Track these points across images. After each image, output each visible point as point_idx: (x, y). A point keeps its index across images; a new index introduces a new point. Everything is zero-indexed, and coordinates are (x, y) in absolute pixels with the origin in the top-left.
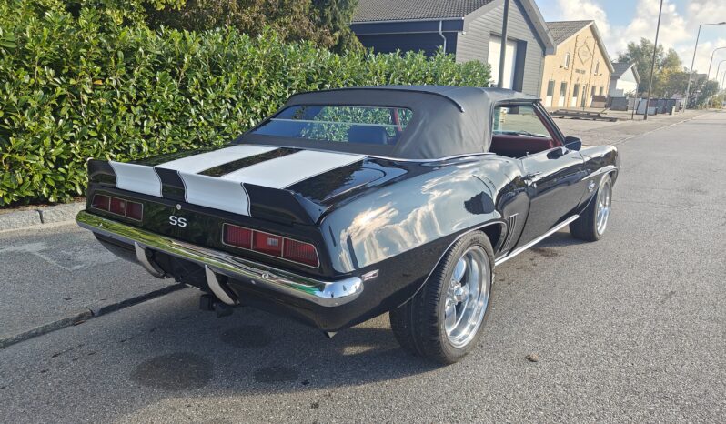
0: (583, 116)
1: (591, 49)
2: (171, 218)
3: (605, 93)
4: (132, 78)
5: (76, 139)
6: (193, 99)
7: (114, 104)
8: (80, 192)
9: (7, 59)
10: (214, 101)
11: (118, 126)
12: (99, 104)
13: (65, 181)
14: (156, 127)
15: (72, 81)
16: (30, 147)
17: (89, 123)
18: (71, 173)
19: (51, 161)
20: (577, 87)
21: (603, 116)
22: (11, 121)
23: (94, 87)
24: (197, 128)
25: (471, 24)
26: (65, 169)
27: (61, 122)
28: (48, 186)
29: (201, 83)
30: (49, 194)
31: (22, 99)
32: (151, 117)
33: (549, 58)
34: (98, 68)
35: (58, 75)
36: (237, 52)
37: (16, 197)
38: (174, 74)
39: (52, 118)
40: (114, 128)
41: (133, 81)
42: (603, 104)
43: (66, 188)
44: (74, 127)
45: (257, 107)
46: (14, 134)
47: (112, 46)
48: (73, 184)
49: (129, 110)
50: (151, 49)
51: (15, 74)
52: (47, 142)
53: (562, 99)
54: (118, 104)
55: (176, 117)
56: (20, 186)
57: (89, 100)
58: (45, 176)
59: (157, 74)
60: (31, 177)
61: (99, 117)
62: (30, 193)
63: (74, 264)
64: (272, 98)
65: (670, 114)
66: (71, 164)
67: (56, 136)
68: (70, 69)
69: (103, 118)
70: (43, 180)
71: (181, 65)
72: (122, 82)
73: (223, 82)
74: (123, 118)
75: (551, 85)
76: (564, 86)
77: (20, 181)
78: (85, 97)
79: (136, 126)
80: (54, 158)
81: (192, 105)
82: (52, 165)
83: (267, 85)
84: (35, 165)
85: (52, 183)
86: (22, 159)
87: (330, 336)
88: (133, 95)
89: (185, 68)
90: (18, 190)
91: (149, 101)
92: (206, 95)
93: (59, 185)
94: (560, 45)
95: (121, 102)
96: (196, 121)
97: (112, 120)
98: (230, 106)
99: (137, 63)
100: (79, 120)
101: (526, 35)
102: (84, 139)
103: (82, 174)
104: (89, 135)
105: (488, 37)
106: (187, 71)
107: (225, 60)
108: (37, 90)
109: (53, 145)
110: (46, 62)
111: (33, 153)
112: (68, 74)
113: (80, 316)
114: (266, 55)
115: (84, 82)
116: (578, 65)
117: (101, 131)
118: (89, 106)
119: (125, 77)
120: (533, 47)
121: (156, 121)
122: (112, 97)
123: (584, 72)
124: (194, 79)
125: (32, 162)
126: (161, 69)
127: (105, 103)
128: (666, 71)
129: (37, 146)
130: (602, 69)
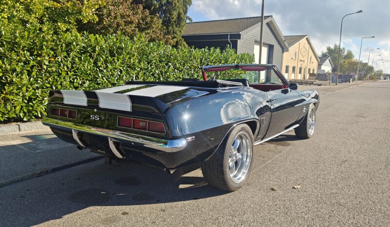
0: (304, 83)
1: (307, 49)
2: (91, 116)
3: (315, 72)
4: (70, 57)
5: (39, 88)
6: (100, 68)
7: (59, 70)
8: (40, 116)
9: (6, 47)
10: (111, 70)
11: (61, 82)
12: (52, 70)
13: (33, 110)
14: (80, 83)
15: (39, 59)
16: (15, 91)
17: (47, 80)
18: (36, 105)
19: (26, 99)
20: (301, 69)
21: (315, 83)
22: (6, 78)
23: (50, 62)
24: (102, 84)
25: (244, 36)
26: (33, 103)
27: (32, 79)
28: (24, 112)
29: (105, 61)
30: (24, 116)
31: (13, 67)
32: (78, 77)
33: (285, 53)
34: (52, 52)
35: (31, 55)
36: (123, 46)
37: (7, 118)
38: (90, 56)
39: (28, 77)
40: (59, 83)
41: (70, 59)
42: (315, 77)
43: (33, 114)
44: (39, 81)
45: (133, 74)
46: (7, 85)
47: (60, 41)
48: (37, 111)
49: (67, 74)
50: (79, 43)
51: (10, 54)
52: (24, 89)
53: (293, 75)
54: (61, 70)
55: (91, 78)
56: (9, 111)
57: (47, 68)
58: (22, 107)
59: (82, 55)
60: (15, 107)
61: (52, 77)
62: (14, 116)
63: (37, 150)
64: (141, 69)
65: (350, 82)
66: (36, 101)
67: (29, 86)
68: (38, 52)
69: (54, 77)
70: (21, 109)
71: (94, 51)
72: (64, 60)
73: (116, 60)
74: (64, 78)
75: (287, 67)
76: (294, 68)
77: (9, 109)
78: (45, 67)
79: (70, 82)
80: (28, 98)
81: (100, 72)
82: (26, 102)
83: (139, 62)
84: (17, 101)
85: (26, 111)
86: (11, 97)
87: (172, 172)
88: (70, 66)
89: (97, 53)
90: (8, 113)
91: (77, 69)
92: (107, 67)
93: (29, 111)
94: (291, 47)
95: (63, 70)
96: (102, 80)
97: (58, 79)
98: (119, 73)
99: (72, 50)
100: (41, 78)
101: (273, 42)
102: (43, 88)
103: (41, 106)
104: (46, 86)
105: (254, 42)
106: (97, 55)
107: (117, 50)
108: (21, 62)
109: (27, 91)
110: (26, 49)
111: (17, 94)
112: (36, 55)
113: (41, 173)
114: (138, 48)
115: (44, 59)
116: (301, 58)
117: (53, 84)
118: (47, 71)
119: (65, 57)
120: (277, 48)
121: (81, 80)
122: (59, 67)
123: (304, 61)
124: (101, 58)
125: (16, 99)
126: (84, 53)
127: (55, 70)
128: (346, 61)
129: (19, 91)
130: (313, 60)
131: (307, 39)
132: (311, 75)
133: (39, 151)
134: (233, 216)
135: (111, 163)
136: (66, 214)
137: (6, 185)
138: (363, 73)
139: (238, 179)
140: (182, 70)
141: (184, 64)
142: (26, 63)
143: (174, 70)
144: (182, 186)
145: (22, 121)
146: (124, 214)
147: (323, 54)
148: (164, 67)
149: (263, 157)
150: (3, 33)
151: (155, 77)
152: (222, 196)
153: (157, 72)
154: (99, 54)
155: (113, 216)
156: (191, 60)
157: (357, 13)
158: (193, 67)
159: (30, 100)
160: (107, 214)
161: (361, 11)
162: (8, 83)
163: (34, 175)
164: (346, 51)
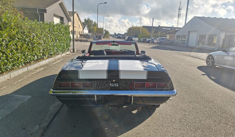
0: (83, 41)
1: (78, 20)
2: (110, 84)
3: (82, 34)
20: (75, 32)
25: (48, 11)
42: (83, 37)
53: (72, 35)
101: (63, 15)
105: (53, 15)
120: (65, 19)
123: (76, 27)
130: (81, 26)
131: (77, 14)
157: (104, 3)
161: (106, 3)
164: (94, 22)
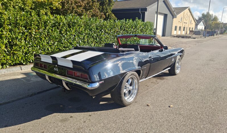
0: (185, 37)
1: (189, 16)
2: (54, 69)
4: (46, 29)
5: (31, 47)
6: (63, 35)
7: (41, 37)
8: (32, 62)
9: (12, 25)
10: (69, 35)
11: (42, 43)
12: (37, 37)
13: (28, 59)
14: (53, 43)
15: (30, 31)
16: (18, 49)
17: (34, 42)
18: (29, 56)
19: (24, 53)
20: (184, 28)
21: (191, 37)
22: (13, 42)
23: (36, 32)
24: (64, 43)
25: (149, 9)
26: (28, 55)
27: (27, 42)
28: (23, 60)
29: (65, 30)
30: (23, 62)
31: (16, 36)
32: (51, 40)
33: (174, 19)
34: (37, 27)
35: (26, 29)
36: (76, 21)
37: (14, 63)
38: (58, 28)
39: (24, 41)
40: (41, 44)
41: (46, 30)
42: (193, 33)
43: (28, 61)
44: (30, 43)
45: (82, 37)
46: (14, 46)
47: (41, 21)
48: (30, 59)
49: (45, 39)
50: (51, 21)
51: (15, 29)
52: (23, 48)
53: (179, 32)
54: (42, 37)
55: (58, 40)
56: (15, 60)
57: (34, 36)
58: (22, 57)
59: (53, 28)
60: (19, 57)
61: (37, 41)
62: (18, 62)
63: (30, 81)
64: (86, 34)
65: (214, 36)
66: (29, 54)
67: (25, 46)
68: (29, 27)
69: (38, 41)
70: (22, 58)
71: (60, 25)
72: (43, 31)
73: (72, 30)
74: (44, 41)
75: (176, 27)
76: (180, 27)
77: (16, 59)
78: (33, 35)
79: (47, 43)
80: (25, 52)
81: (63, 36)
82: (24, 54)
83: (85, 30)
84: (20, 54)
85: (24, 59)
86: (16, 52)
87: (93, 98)
88: (46, 34)
89: (61, 26)
90: (15, 61)
91: (51, 36)
92: (67, 34)
93: (26, 60)
94: (178, 15)
95: (43, 36)
96: (64, 41)
97: (41, 41)
98: (74, 37)
99: (47, 25)
100: (31, 42)
101: (167, 12)
102: (33, 47)
103: (32, 57)
104: (34, 46)
105: (155, 13)
106: (61, 27)
107: (72, 24)
108: (20, 33)
109: (24, 49)
110: (23, 26)
111: (19, 51)
112: (28, 29)
113: (32, 94)
114: (84, 22)
115: (33, 31)
116: (185, 21)
117: (38, 44)
118: (34, 38)
119: (44, 29)
120: (169, 16)
121: (53, 41)
122: (41, 35)
123: (187, 23)
124: (63, 29)
125: (19, 53)
126: (54, 26)
127: (39, 37)
128: (213, 22)
129: (20, 49)
130: (193, 22)
131: (189, 9)
132: (190, 31)
133: (31, 82)
134: (124, 120)
135: (65, 92)
136: (43, 117)
137: (15, 101)
138: (223, 30)
139: (130, 100)
140: (110, 33)
141: (111, 30)
142: (23, 33)
143: (105, 34)
144: (101, 103)
145: (22, 64)
146: (71, 117)
147: (199, 18)
148: (99, 32)
149: (148, 87)
150: (11, 18)
151: (94, 38)
152: (121, 109)
153: (95, 35)
154: (62, 27)
155: (66, 118)
156: (115, 28)
158: (116, 32)
159: (26, 53)
160: (63, 117)
162: (14, 45)
163: (29, 95)
164: (214, 16)
